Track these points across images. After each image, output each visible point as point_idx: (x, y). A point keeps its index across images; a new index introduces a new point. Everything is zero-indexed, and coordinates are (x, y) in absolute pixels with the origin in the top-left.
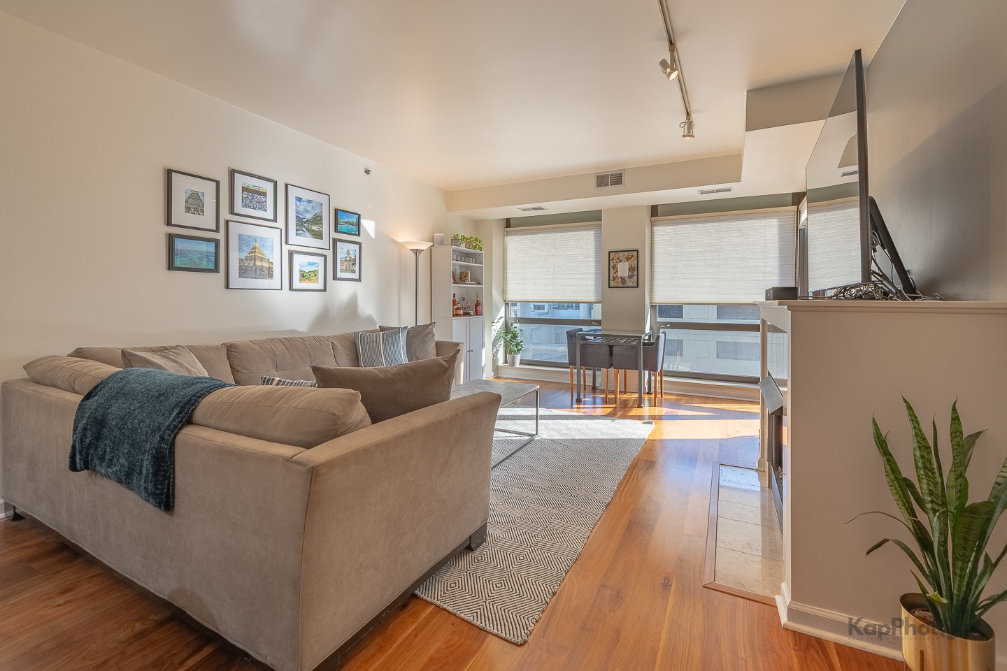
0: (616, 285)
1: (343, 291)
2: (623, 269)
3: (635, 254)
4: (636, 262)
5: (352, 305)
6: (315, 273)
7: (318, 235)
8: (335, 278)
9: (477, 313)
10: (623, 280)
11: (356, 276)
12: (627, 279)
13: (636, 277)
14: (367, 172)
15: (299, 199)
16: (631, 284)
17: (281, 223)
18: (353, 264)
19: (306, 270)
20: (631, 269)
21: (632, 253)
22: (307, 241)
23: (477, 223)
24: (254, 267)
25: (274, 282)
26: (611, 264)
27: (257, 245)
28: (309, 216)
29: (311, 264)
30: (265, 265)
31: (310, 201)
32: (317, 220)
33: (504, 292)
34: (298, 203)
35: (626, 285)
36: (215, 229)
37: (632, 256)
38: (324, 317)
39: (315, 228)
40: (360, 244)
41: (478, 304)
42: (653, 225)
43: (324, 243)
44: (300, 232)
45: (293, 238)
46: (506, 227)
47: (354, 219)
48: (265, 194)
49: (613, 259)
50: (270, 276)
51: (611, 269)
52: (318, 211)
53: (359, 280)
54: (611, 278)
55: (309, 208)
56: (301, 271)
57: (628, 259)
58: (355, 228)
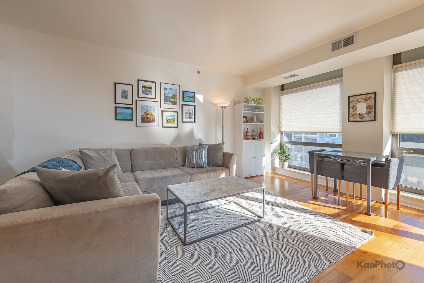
0: (355, 120)
1: (187, 127)
2: (361, 108)
3: (373, 95)
4: (373, 102)
5: (191, 133)
6: (173, 120)
7: (174, 103)
8: (182, 122)
9: (260, 138)
10: (361, 116)
11: (193, 120)
12: (365, 115)
13: (373, 114)
14: (199, 73)
15: (166, 89)
16: (368, 119)
17: (158, 99)
18: (191, 115)
19: (169, 118)
20: (369, 107)
21: (370, 95)
22: (170, 106)
23: (264, 91)
24: (146, 119)
25: (155, 124)
26: (351, 105)
27: (148, 109)
28: (170, 95)
29: (171, 116)
30: (151, 117)
31: (171, 89)
32: (174, 97)
33: (279, 126)
34: (166, 90)
35: (364, 119)
36: (132, 104)
37: (370, 97)
38: (178, 138)
39: (173, 100)
40: (195, 106)
41: (261, 133)
42: (394, 71)
43: (177, 106)
44: (166, 102)
45: (163, 105)
46: (282, 90)
47: (192, 95)
48: (151, 88)
49: (352, 101)
50: (153, 121)
51: (351, 109)
52: (174, 93)
53: (195, 122)
54: (351, 115)
55: (170, 92)
56: (166, 119)
57: (365, 100)
58: (192, 99)
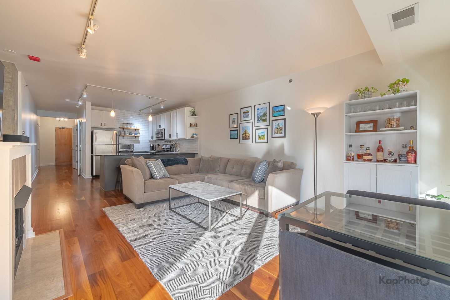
1: (278, 142)
5: (282, 148)
6: (264, 136)
7: (265, 121)
8: (272, 137)
11: (283, 135)
14: (290, 82)
15: (258, 109)
17: (253, 120)
18: (281, 130)
19: (260, 135)
22: (261, 124)
24: (245, 137)
25: (250, 141)
27: (246, 129)
28: (261, 114)
29: (262, 133)
30: (248, 135)
31: (262, 108)
32: (265, 114)
34: (258, 111)
36: (237, 127)
38: (268, 153)
39: (264, 118)
40: (285, 119)
43: (267, 123)
44: (258, 121)
45: (256, 124)
47: (282, 108)
48: (248, 112)
50: (249, 138)
52: (265, 111)
53: (285, 137)
55: (262, 111)
56: (259, 136)
58: (282, 112)
